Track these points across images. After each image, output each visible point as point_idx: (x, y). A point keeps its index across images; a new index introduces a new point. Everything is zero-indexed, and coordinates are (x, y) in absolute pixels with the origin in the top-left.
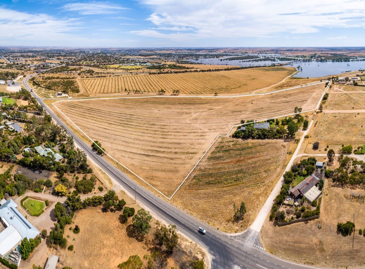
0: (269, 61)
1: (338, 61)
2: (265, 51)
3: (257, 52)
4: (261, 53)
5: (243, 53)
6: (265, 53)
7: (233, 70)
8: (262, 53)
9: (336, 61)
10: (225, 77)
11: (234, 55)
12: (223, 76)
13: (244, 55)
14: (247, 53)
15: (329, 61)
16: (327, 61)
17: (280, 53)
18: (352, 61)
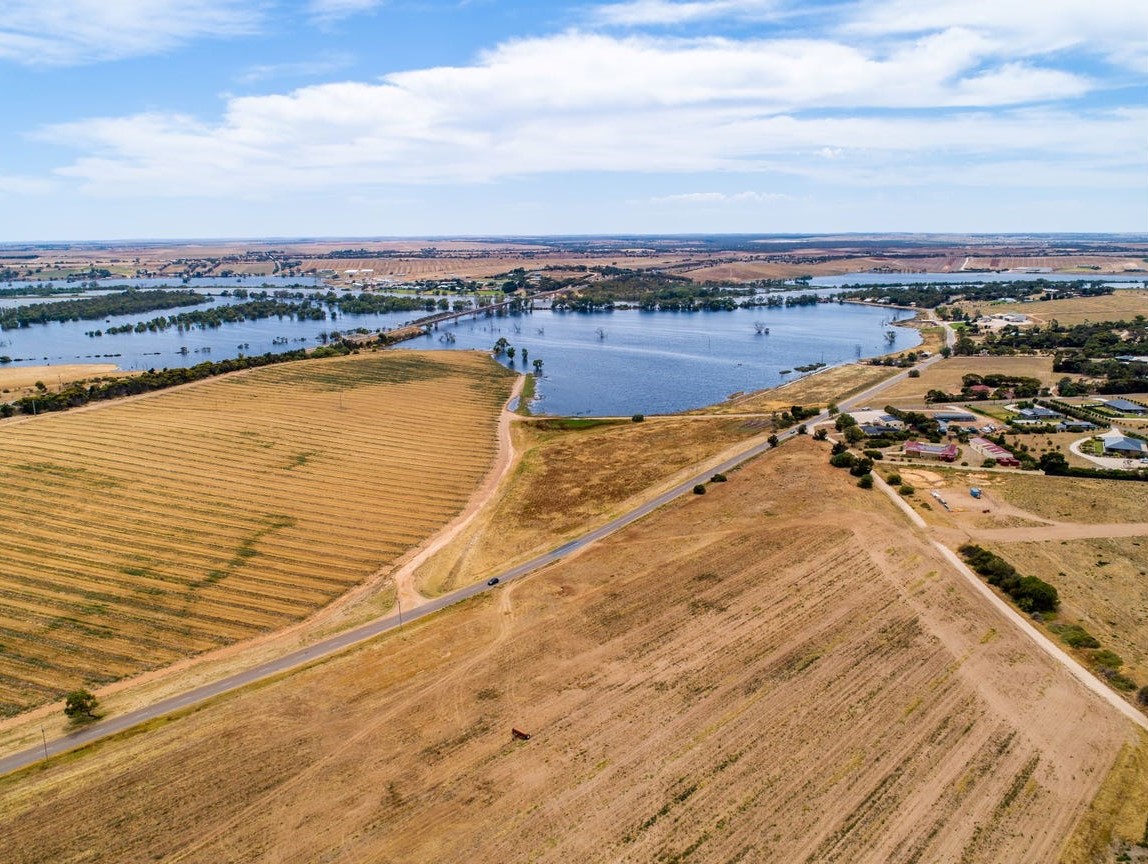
0: (286, 318)
1: (674, 309)
2: (215, 262)
3: (171, 269)
4: (199, 275)
5: (78, 277)
6: (225, 275)
7: (93, 406)
8: (199, 269)
9: (664, 309)
10: (62, 471)
11: (23, 292)
12: (39, 468)
13: (95, 287)
14: (105, 274)
15: (626, 308)
16: (610, 309)
17: (314, 271)
18: (746, 306)
